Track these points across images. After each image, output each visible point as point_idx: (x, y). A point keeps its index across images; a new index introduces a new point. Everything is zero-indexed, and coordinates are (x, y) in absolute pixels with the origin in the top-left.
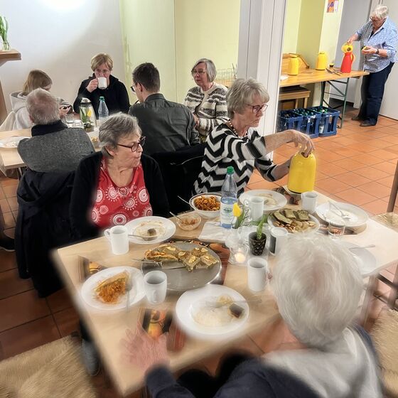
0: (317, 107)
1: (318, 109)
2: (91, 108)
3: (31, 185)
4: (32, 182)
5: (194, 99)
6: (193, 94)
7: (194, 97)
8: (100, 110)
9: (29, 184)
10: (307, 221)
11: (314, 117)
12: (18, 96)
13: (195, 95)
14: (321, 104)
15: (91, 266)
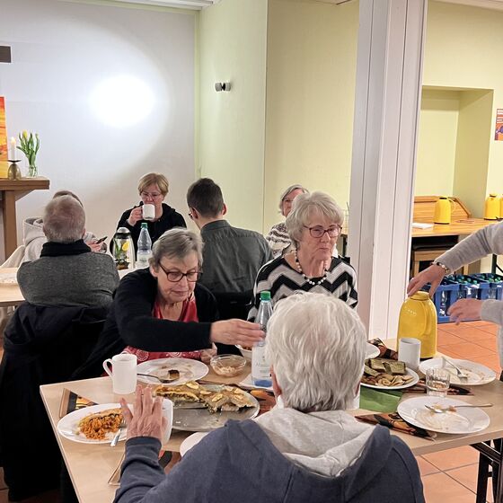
3: (24, 321)
4: (27, 318)
6: (278, 232)
7: (281, 236)
9: (22, 320)
12: (35, 223)
13: (282, 233)
14: (494, 270)
15: (78, 401)
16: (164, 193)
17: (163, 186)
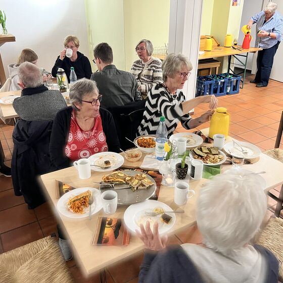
0: (225, 74)
1: (226, 75)
2: (65, 75)
5: (138, 68)
6: (137, 65)
7: (138, 67)
8: (71, 77)
9: (21, 129)
10: (217, 154)
11: (223, 81)
12: (14, 67)
13: (138, 65)
14: (229, 71)
15: (64, 187)
16: (77, 46)
17: (76, 42)
